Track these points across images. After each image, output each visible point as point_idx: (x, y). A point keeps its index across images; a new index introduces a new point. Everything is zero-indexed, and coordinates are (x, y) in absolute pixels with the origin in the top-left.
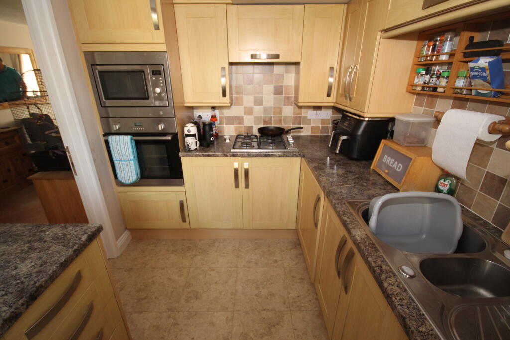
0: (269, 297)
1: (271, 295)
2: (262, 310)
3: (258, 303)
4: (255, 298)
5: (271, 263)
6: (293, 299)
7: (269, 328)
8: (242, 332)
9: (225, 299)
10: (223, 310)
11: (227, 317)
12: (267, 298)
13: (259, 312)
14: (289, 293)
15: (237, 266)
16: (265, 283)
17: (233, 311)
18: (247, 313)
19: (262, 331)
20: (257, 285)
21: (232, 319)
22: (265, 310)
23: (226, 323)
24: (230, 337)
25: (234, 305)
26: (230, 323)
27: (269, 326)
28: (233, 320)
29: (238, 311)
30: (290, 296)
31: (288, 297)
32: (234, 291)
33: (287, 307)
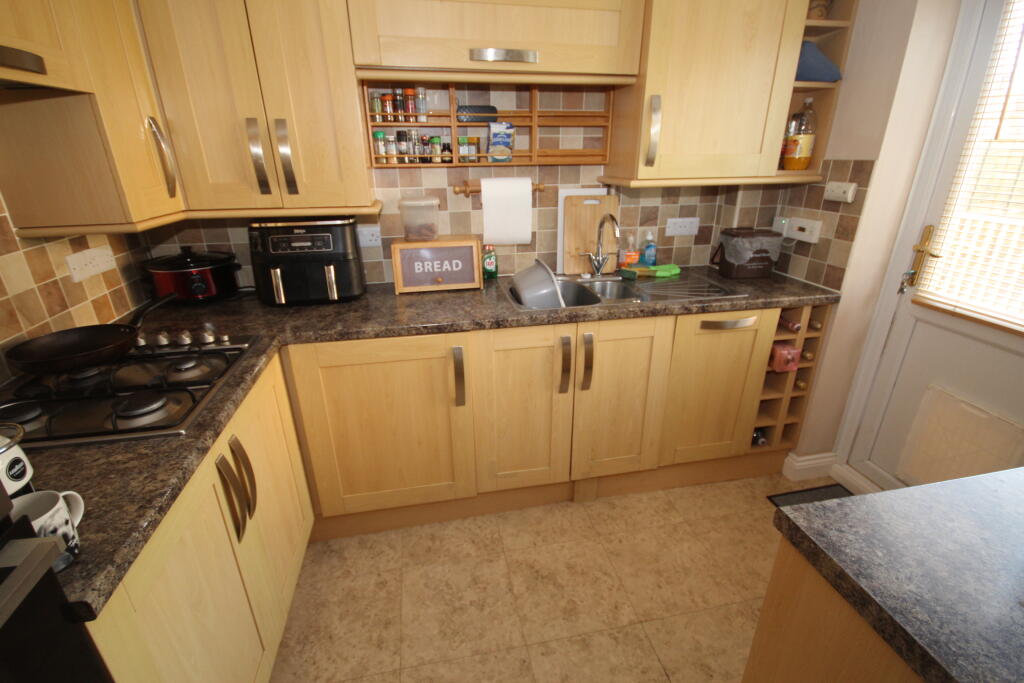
0: (481, 586)
1: (476, 584)
2: (513, 593)
3: (500, 603)
4: (487, 610)
5: (389, 593)
6: (479, 549)
7: (543, 578)
8: (564, 619)
9: (500, 673)
10: (529, 668)
11: (543, 654)
12: (485, 588)
13: (516, 598)
14: (468, 555)
15: (394, 671)
16: (448, 597)
17: (526, 645)
18: (524, 619)
19: (551, 587)
20: (455, 610)
21: (543, 643)
22: (511, 590)
23: (555, 653)
24: (579, 638)
25: (512, 648)
26: (554, 645)
27: (540, 579)
28: (545, 642)
29: (523, 636)
30: (474, 554)
31: (478, 556)
32: (477, 658)
33: (498, 557)
